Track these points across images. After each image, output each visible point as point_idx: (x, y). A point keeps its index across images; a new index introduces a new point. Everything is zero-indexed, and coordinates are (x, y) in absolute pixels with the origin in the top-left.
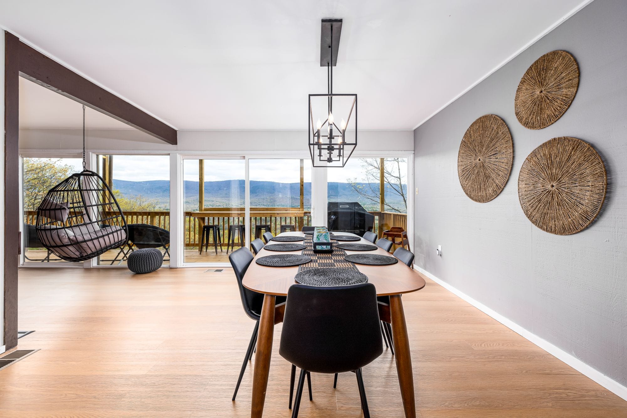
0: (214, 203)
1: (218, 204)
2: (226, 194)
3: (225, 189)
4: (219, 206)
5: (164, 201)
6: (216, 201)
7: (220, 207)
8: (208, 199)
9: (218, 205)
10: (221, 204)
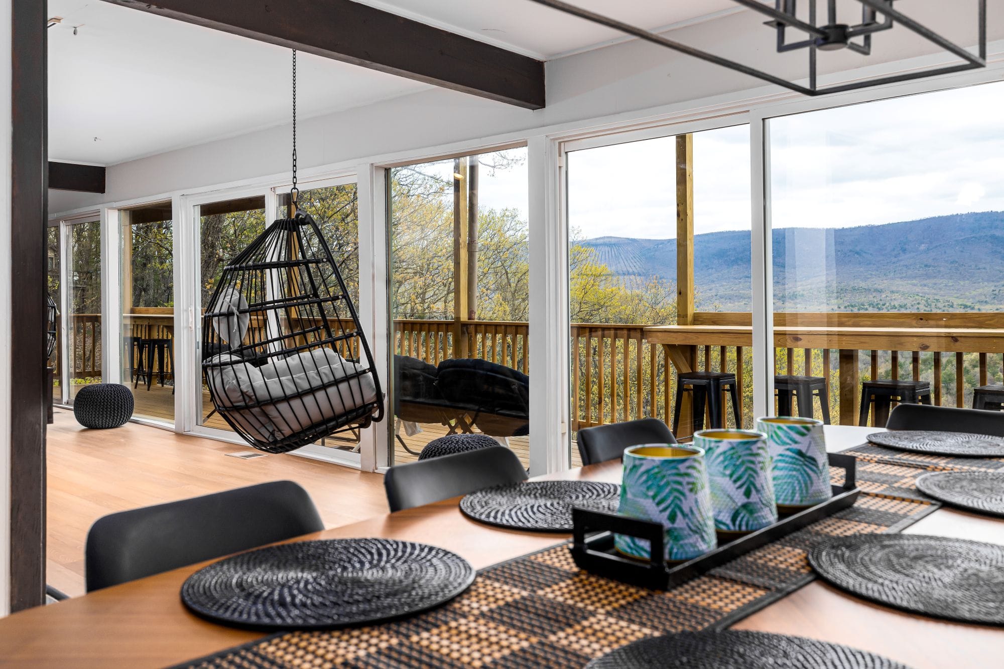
0: (884, 296)
1: (898, 300)
2: (926, 266)
3: (923, 247)
4: (901, 306)
5: (732, 292)
6: (892, 292)
7: (903, 311)
8: (863, 285)
9: (896, 304)
10: (909, 302)
